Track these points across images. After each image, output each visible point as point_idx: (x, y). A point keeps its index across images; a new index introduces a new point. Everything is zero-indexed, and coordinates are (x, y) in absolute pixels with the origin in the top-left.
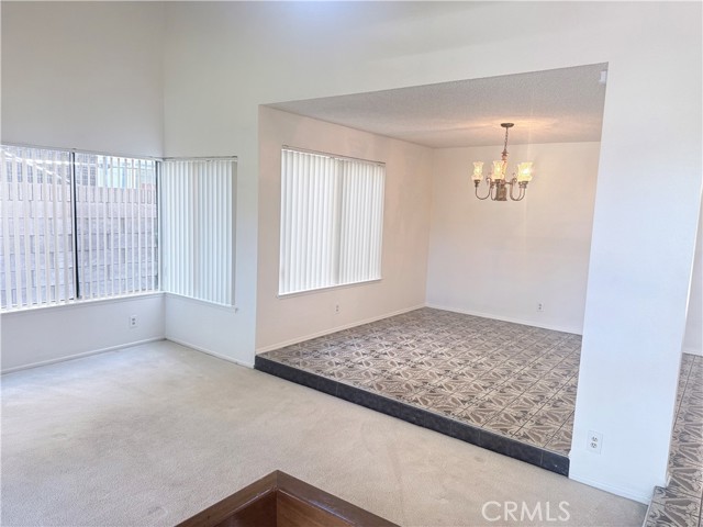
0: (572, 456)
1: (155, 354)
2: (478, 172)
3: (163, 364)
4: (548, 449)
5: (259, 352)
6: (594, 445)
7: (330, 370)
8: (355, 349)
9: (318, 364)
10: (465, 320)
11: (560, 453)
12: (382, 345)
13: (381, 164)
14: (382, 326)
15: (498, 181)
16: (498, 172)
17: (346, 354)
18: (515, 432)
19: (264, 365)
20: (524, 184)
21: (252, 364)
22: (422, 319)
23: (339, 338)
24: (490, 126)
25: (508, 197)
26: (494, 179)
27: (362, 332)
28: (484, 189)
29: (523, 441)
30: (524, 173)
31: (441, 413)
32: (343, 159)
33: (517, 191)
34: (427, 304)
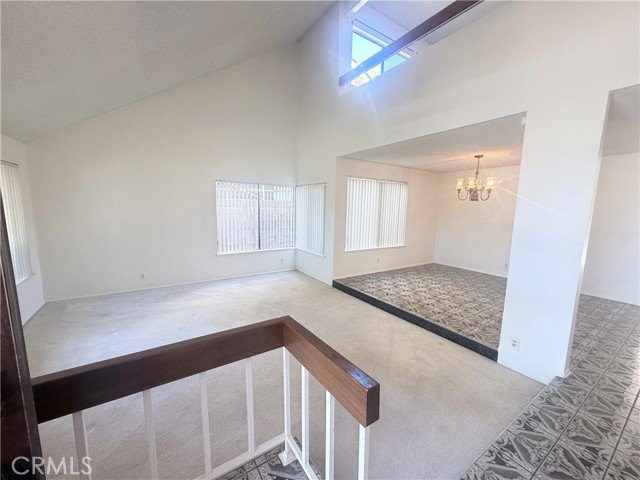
0: (499, 350)
1: (289, 276)
2: (460, 184)
3: (294, 280)
4: (485, 344)
5: (335, 278)
6: (514, 345)
7: (368, 290)
8: (385, 282)
9: (362, 287)
10: (457, 271)
11: (493, 347)
12: (401, 281)
13: (406, 183)
14: (404, 272)
15: (471, 190)
16: (471, 184)
17: (379, 284)
18: (465, 333)
19: (337, 285)
20: (489, 191)
21: (331, 284)
22: (430, 269)
23: (378, 276)
24: (468, 158)
25: (479, 198)
26: (469, 188)
27: (392, 274)
28: (464, 194)
29: (470, 338)
30: (490, 184)
31: (424, 317)
32: (381, 181)
33: (485, 195)
34: (435, 261)
